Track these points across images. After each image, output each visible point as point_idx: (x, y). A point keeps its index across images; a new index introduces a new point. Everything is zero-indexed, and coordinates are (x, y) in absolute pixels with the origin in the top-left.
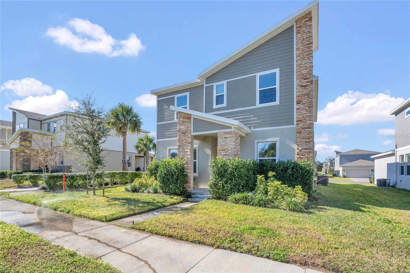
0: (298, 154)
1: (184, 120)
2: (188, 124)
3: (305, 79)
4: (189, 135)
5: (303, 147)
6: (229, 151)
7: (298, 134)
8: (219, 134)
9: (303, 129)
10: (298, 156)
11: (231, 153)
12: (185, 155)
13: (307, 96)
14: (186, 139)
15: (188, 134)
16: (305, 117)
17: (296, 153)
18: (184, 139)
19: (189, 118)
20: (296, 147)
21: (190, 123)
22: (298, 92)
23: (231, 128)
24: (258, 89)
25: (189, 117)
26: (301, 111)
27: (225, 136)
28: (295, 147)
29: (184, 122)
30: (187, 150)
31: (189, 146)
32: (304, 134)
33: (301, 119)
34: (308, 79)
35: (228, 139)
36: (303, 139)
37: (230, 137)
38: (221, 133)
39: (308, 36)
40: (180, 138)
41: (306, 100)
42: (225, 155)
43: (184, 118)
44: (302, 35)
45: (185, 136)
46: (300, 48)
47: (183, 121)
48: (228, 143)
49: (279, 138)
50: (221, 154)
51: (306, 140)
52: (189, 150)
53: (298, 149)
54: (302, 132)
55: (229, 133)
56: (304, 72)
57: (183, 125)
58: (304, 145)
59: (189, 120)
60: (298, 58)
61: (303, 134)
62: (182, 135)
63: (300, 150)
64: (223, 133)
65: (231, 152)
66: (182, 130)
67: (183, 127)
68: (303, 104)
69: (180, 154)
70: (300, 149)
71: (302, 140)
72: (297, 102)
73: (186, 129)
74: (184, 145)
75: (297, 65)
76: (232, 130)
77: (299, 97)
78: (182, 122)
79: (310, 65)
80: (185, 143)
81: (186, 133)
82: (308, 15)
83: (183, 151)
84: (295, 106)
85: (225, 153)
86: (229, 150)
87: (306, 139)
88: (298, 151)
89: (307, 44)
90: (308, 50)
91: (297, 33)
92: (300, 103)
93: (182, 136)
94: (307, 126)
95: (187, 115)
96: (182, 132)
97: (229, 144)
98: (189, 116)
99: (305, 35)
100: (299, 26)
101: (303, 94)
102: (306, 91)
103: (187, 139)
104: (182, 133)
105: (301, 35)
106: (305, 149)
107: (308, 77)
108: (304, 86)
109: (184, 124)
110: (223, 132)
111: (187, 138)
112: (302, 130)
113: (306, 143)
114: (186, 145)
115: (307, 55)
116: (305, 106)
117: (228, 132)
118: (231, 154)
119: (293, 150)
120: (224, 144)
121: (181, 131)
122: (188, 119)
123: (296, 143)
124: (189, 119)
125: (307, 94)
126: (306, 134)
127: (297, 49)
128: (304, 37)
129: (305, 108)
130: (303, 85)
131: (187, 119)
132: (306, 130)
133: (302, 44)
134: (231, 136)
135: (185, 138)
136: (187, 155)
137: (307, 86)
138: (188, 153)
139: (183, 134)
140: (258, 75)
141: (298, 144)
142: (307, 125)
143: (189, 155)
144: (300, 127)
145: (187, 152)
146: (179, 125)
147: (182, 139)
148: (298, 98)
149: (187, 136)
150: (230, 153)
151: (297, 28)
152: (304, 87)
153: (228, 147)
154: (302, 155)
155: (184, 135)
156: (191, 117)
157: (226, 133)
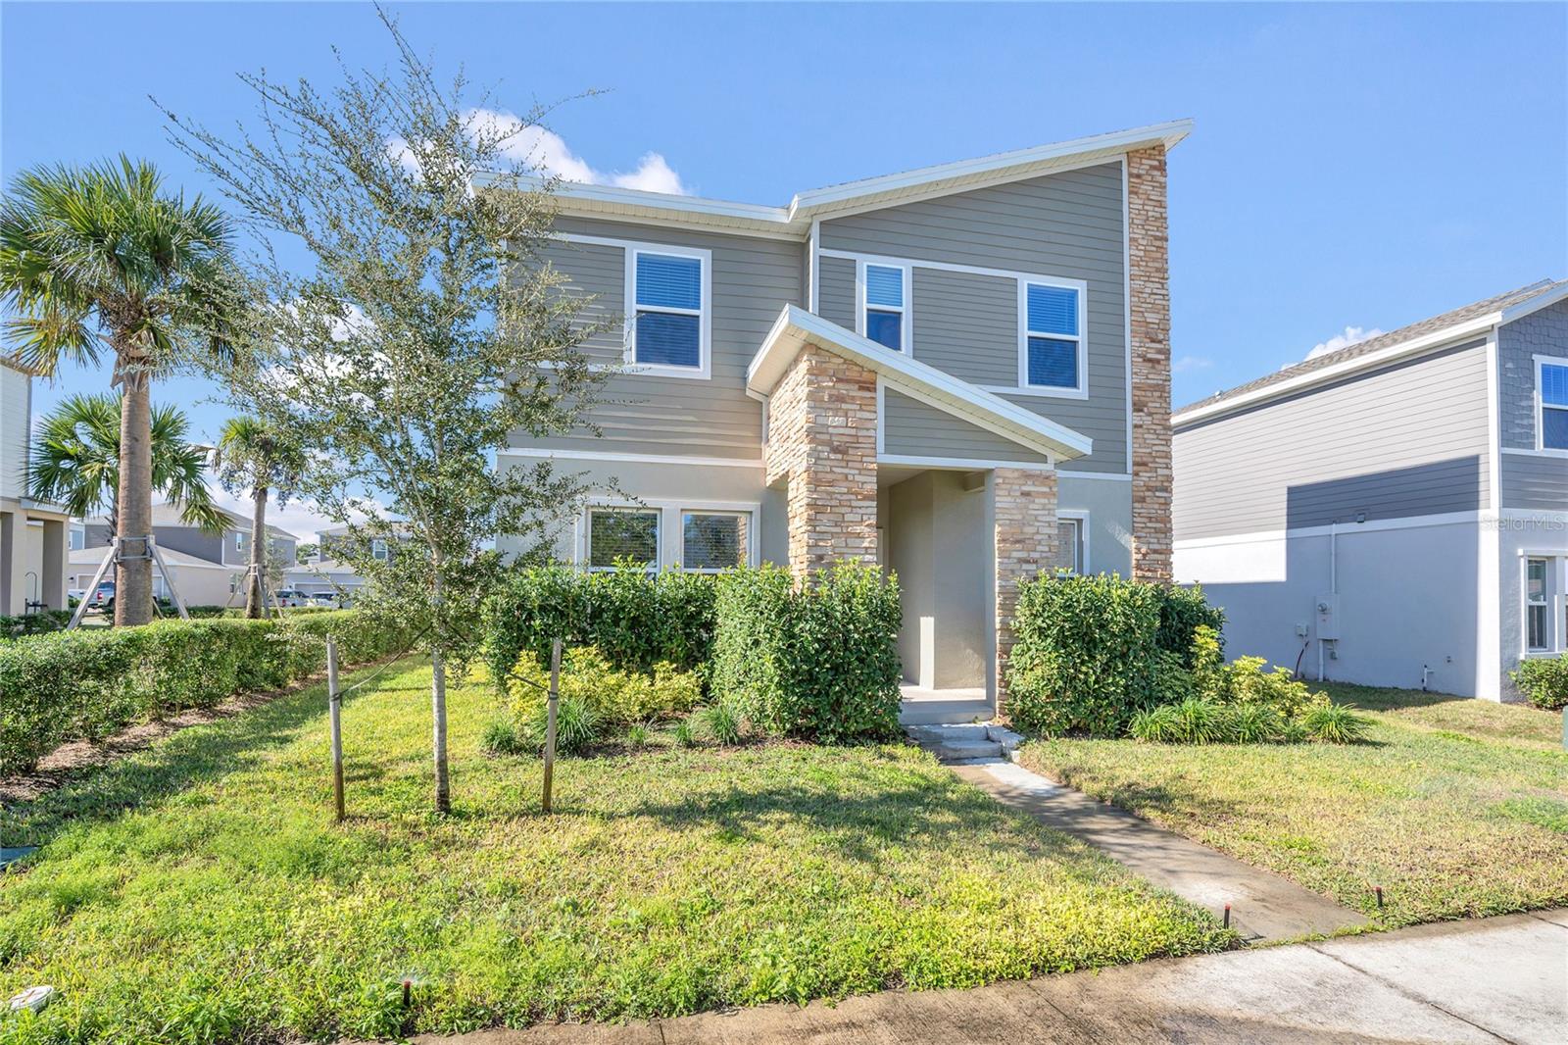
0: (1138, 567)
1: (843, 389)
2: (861, 410)
3: (1153, 341)
4: (865, 459)
5: (1151, 546)
6: (1039, 548)
7: (1136, 505)
8: (1004, 478)
9: (1149, 490)
10: (1140, 573)
11: (1049, 554)
12: (845, 550)
13: (1158, 394)
14: (850, 478)
15: (862, 456)
16: (1154, 454)
17: (1134, 562)
18: (840, 477)
19: (869, 386)
20: (1134, 545)
21: (872, 408)
22: (1136, 373)
23: (1043, 459)
24: (1024, 333)
25: (865, 382)
26: (1146, 436)
27: (1026, 488)
28: (1131, 543)
29: (841, 399)
30: (858, 529)
31: (869, 511)
32: (1152, 507)
33: (1145, 459)
34: (1160, 342)
35: (1037, 500)
36: (1150, 522)
37: (1044, 495)
38: (1009, 474)
39: (1158, 215)
40: (820, 468)
41: (1158, 405)
42: (1028, 562)
43: (840, 380)
44: (1143, 205)
45: (844, 464)
46: (1140, 241)
47: (835, 392)
48: (1036, 516)
49: (1087, 511)
50: (1009, 558)
51: (1158, 525)
52: (867, 529)
53: (1138, 550)
54: (1148, 500)
55: (1038, 476)
56: (1151, 317)
57: (836, 412)
58: (1152, 540)
59: (868, 394)
60: (1136, 271)
61: (1150, 506)
62: (832, 456)
63: (1144, 555)
64: (1016, 474)
65: (1047, 549)
66: (831, 435)
67: (839, 420)
68: (1150, 414)
69: (821, 544)
70: (1143, 550)
71: (1149, 525)
72: (1134, 404)
73: (853, 432)
74: (841, 506)
75: (1132, 290)
76: (1048, 467)
77: (1138, 389)
78: (830, 396)
79: (1164, 303)
80: (845, 497)
81: (851, 451)
82: (1156, 152)
83: (838, 530)
84: (1131, 418)
85: (1023, 555)
86: (1040, 543)
87: (1157, 522)
88: (1140, 556)
89: (1157, 238)
90: (1159, 255)
91: (1130, 193)
92: (1142, 411)
93: (828, 459)
94: (1159, 484)
95: (857, 368)
96: (829, 443)
97: (1040, 518)
98: (866, 376)
99: (1151, 208)
100: (1135, 171)
101: (1150, 386)
102: (1155, 379)
103: (857, 478)
104: (828, 449)
105: (1141, 202)
106: (1155, 552)
107: (1161, 337)
108: (1150, 360)
109: (844, 406)
110: (1017, 470)
111: (857, 472)
112: (1147, 494)
113: (1159, 535)
114: (854, 504)
115: (1158, 270)
116: (1155, 421)
117: (1032, 473)
118: (1047, 558)
119: (1126, 552)
120: (1020, 517)
121: (827, 437)
122: (861, 388)
123: (1133, 531)
124: (868, 389)
125: (1158, 385)
126: (1156, 506)
127: (1132, 240)
128: (1150, 214)
129: (1154, 427)
130: (1149, 356)
131: (857, 386)
132: (1157, 494)
133: (1144, 232)
134: (1046, 489)
135: (846, 471)
136: (856, 551)
137: (1158, 361)
138: (866, 544)
139: (835, 450)
140: (1025, 281)
141: (1139, 534)
142: (1160, 478)
143: (869, 551)
144: (1142, 483)
145: (859, 536)
146: (815, 407)
147: (830, 477)
148: (1138, 393)
149: (859, 465)
150: (1044, 555)
151: (1131, 175)
152: (1150, 365)
153: (1038, 533)
154: (1149, 570)
155: (839, 456)
156: (874, 383)
157: (1027, 476)
